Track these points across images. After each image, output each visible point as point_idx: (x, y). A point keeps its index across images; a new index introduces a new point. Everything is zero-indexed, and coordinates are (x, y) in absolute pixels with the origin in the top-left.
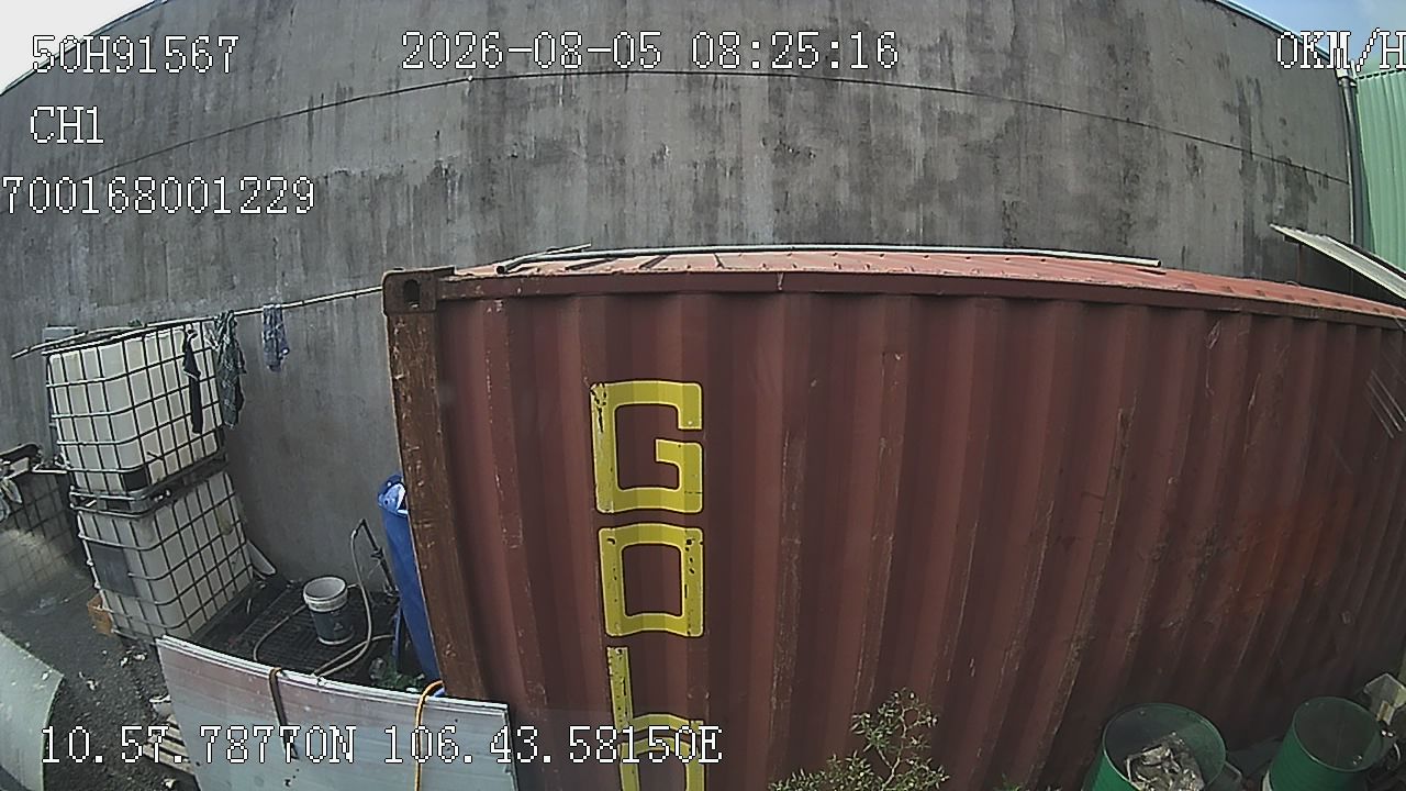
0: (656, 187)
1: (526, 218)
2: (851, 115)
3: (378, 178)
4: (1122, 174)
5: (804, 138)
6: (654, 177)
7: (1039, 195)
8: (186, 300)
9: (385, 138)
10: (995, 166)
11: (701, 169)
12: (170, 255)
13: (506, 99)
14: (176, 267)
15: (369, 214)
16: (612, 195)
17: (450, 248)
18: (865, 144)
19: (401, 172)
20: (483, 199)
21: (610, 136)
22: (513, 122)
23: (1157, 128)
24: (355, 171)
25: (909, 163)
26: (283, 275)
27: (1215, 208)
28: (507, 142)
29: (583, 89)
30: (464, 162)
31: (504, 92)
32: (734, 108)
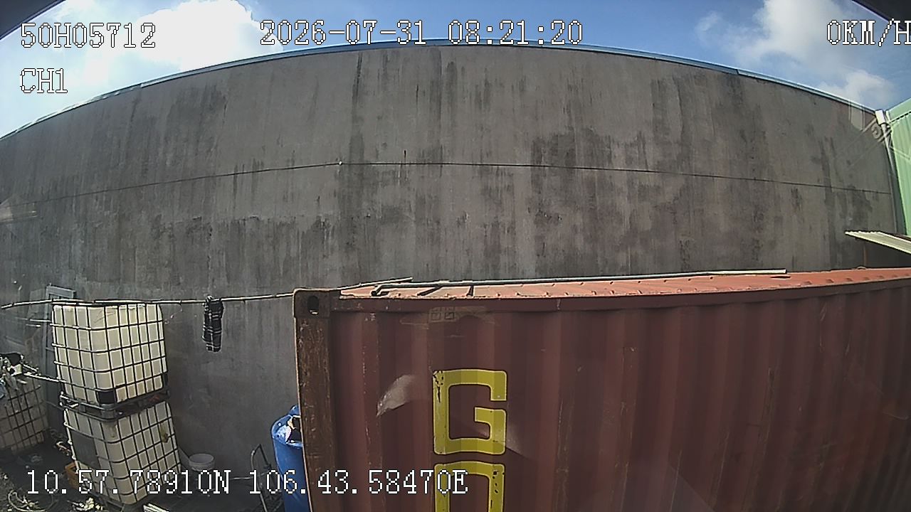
0: (459, 240)
1: (375, 258)
2: (584, 191)
3: (278, 224)
4: (753, 215)
5: (554, 207)
6: (459, 234)
7: (703, 235)
8: (148, 287)
9: (284, 198)
10: (675, 219)
11: (489, 228)
12: (138, 256)
13: (363, 179)
14: (141, 265)
15: (271, 247)
16: (432, 245)
17: (325, 274)
18: (593, 210)
19: (294, 222)
20: (348, 243)
21: (431, 206)
22: (368, 194)
23: (772, 181)
24: (263, 218)
25: (621, 221)
26: (213, 280)
27: (811, 228)
28: (364, 207)
29: (413, 174)
30: (336, 219)
31: (362, 174)
32: (510, 188)
